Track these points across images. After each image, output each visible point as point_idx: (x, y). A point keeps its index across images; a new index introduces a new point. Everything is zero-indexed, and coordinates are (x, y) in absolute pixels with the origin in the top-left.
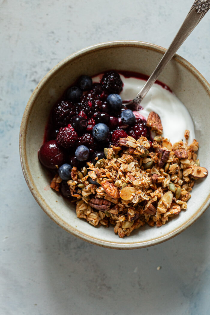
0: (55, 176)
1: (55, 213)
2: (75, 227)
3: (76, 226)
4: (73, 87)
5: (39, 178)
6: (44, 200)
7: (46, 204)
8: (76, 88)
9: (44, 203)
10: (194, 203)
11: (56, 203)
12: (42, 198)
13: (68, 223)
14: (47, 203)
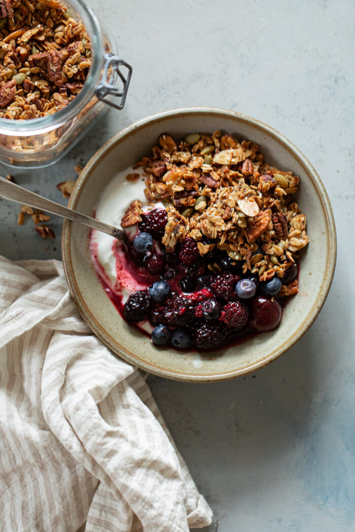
0: (283, 295)
1: (327, 266)
2: (325, 235)
3: (323, 234)
4: (175, 345)
5: (299, 311)
6: (321, 287)
7: (323, 283)
8: (173, 341)
9: (325, 286)
10: (206, 126)
11: (313, 274)
12: (321, 291)
13: (326, 244)
14: (321, 282)
